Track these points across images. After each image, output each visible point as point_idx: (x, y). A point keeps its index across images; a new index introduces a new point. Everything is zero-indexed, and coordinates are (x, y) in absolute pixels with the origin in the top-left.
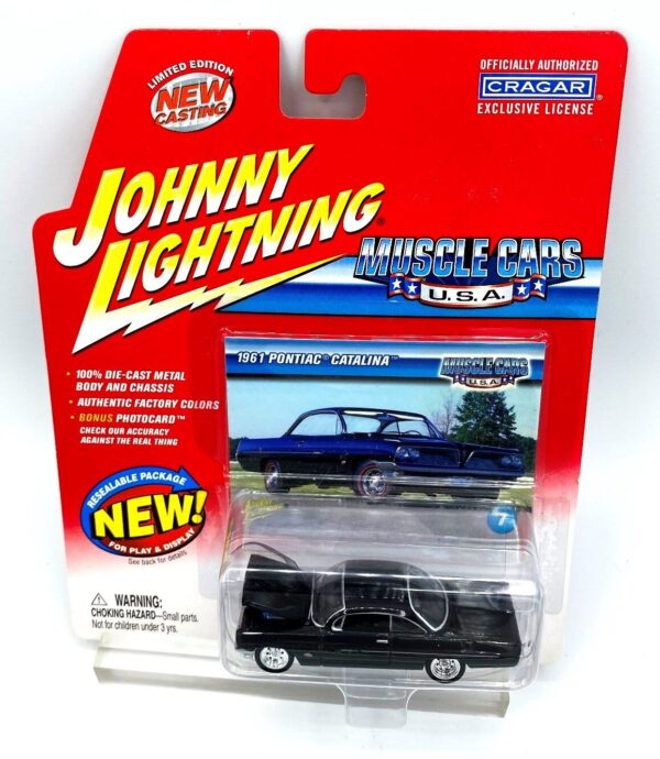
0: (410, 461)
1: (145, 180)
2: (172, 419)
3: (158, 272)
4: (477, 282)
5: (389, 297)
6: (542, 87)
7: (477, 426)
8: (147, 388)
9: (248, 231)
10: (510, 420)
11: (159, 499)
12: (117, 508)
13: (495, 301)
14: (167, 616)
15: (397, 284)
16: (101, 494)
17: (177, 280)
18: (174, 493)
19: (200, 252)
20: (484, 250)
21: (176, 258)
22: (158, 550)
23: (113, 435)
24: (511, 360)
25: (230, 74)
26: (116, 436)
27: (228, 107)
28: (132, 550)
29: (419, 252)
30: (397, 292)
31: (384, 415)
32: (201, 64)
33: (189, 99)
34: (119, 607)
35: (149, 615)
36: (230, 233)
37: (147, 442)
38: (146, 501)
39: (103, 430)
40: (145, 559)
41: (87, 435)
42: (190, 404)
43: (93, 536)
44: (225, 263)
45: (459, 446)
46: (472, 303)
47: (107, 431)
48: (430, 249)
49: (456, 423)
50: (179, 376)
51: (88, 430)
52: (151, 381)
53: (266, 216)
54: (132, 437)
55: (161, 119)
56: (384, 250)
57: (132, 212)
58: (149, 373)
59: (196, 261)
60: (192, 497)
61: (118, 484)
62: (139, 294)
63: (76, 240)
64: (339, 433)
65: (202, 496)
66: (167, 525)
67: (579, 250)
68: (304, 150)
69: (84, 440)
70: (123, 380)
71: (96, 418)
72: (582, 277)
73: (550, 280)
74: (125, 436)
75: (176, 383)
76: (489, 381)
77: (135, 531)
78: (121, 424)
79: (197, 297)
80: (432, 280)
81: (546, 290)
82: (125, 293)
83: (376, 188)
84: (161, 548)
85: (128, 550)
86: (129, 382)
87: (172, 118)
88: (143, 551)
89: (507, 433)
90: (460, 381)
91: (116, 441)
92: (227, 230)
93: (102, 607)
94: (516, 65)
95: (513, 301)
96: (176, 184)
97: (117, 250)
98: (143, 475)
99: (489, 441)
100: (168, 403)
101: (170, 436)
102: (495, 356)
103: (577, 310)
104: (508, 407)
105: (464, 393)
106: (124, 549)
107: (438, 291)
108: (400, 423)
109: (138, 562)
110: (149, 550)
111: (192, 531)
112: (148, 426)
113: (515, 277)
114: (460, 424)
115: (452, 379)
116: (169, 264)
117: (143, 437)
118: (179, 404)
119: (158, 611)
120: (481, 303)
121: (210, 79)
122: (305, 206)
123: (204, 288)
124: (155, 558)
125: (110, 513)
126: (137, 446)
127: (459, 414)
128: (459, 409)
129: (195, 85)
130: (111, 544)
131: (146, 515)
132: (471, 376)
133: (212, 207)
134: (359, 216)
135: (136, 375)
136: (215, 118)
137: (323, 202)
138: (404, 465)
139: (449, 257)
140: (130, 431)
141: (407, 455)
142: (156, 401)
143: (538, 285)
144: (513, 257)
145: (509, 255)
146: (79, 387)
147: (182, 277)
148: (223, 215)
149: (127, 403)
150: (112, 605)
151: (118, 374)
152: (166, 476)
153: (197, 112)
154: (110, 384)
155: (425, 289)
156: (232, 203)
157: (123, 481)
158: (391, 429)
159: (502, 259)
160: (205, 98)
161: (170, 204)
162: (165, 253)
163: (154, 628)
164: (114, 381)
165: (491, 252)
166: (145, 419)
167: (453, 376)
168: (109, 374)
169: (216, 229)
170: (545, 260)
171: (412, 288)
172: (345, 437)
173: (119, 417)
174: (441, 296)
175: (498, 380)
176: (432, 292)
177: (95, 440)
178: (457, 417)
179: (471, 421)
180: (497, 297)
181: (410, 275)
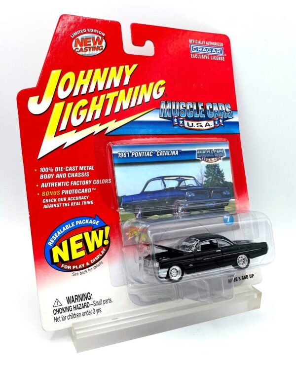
0: (192, 198)
1: (70, 75)
2: (89, 190)
3: (78, 117)
4: (202, 119)
5: (174, 126)
6: (208, 50)
7: (212, 179)
8: (76, 175)
9: (116, 98)
10: (222, 175)
11: (86, 235)
12: (65, 244)
14: (96, 303)
15: (175, 120)
16: (55, 236)
17: (87, 121)
18: (93, 230)
19: (96, 108)
20: (202, 107)
21: (86, 110)
22: (88, 264)
23: (61, 202)
24: (219, 150)
25: (104, 35)
26: (62, 202)
27: (104, 48)
28: (74, 267)
29: (181, 108)
30: (176, 124)
31: (179, 178)
32: (92, 30)
33: (88, 43)
34: (69, 305)
35: (86, 305)
36: (108, 99)
37: (78, 204)
38: (80, 237)
39: (55, 200)
40: (81, 271)
41: (46, 204)
42: (97, 182)
43: (52, 263)
44: (108, 112)
45: (208, 189)
47: (57, 200)
48: (185, 106)
49: (205, 179)
50: (91, 168)
51: (47, 201)
52: (78, 171)
53: (123, 92)
54: (70, 202)
55: (77, 50)
56: (169, 107)
57: (65, 89)
58: (77, 167)
59: (95, 111)
60: (102, 231)
61: (64, 229)
62: (70, 127)
63: (39, 102)
64: (163, 189)
65: (107, 229)
66: (91, 248)
67: (230, 108)
68: (135, 66)
69: (45, 207)
70: (64, 172)
71: (51, 193)
72: (233, 118)
73: (224, 119)
74: (67, 202)
75: (90, 171)
76: (213, 159)
77: (75, 255)
78: (64, 196)
79: (96, 129)
80: (187, 119)
81: (223, 123)
82: (63, 127)
83: (162, 82)
84: (90, 262)
85: (72, 267)
86: (67, 173)
87: (81, 50)
88: (80, 267)
89: (223, 181)
90: (204, 160)
91: (62, 205)
92: (107, 98)
93: (59, 307)
94: (200, 42)
95: (215, 127)
96: (84, 77)
97: (59, 106)
98: (77, 222)
99: (217, 185)
100: (87, 182)
101: (89, 199)
102: (213, 148)
104: (221, 170)
105: (206, 165)
106: (69, 267)
107: (190, 123)
108: (186, 181)
109: (78, 274)
110: (83, 265)
111: (104, 250)
112: (78, 195)
113: (213, 118)
114: (207, 179)
115: (200, 159)
116: (83, 113)
117: (76, 201)
118: (92, 182)
119: (91, 302)
120: (204, 128)
121: (96, 37)
122: (137, 88)
123: (99, 124)
124: (87, 269)
125: (61, 247)
126: (73, 206)
127: (205, 175)
128: (205, 173)
129: (90, 38)
130: (63, 266)
131: (80, 245)
132: (207, 157)
133: (100, 88)
134: (158, 93)
135: (70, 169)
136: (99, 52)
137: (144, 86)
138: (190, 200)
139: (192, 109)
140: (69, 199)
141: (190, 196)
142: (81, 181)
143: (221, 121)
144: (211, 110)
145: (210, 109)
146: (42, 177)
147: (89, 119)
148: (105, 91)
149: (66, 184)
150: (65, 304)
151: (61, 169)
152: (89, 221)
153: (91, 49)
154: (58, 174)
155: (186, 122)
156: (108, 86)
157: (67, 227)
158: (182, 184)
159: (208, 110)
160: (95, 43)
161: (82, 86)
162: (81, 108)
163: (89, 313)
164: (59, 172)
165: (204, 107)
166: (77, 191)
167: (201, 158)
168: (57, 169)
169: (103, 97)
170: (221, 111)
171: (181, 122)
172: (166, 190)
173: (63, 192)
174: (191, 125)
175: (216, 159)
176: (188, 123)
177: (51, 206)
178: (205, 176)
179: (210, 177)
180: (209, 125)
181: (180, 117)
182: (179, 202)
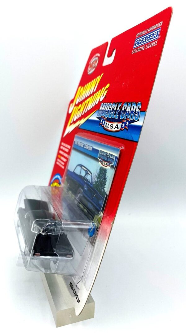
5: (100, 125)
6: (147, 39)
7: (99, 182)
10: (105, 183)
13: (116, 129)
15: (102, 120)
17: (78, 118)
24: (112, 155)
27: (96, 66)
29: (108, 109)
30: (101, 123)
31: (87, 171)
32: (97, 55)
33: (93, 65)
36: (86, 103)
37: (61, 166)
45: (94, 190)
46: (112, 130)
48: (110, 107)
49: (96, 180)
51: (58, 160)
52: (67, 148)
59: (81, 112)
63: (72, 106)
67: (140, 108)
68: (102, 75)
69: (57, 163)
72: (138, 121)
73: (130, 122)
74: (60, 163)
76: (106, 163)
80: (108, 119)
81: (129, 126)
89: (104, 189)
94: (143, 33)
95: (121, 130)
96: (85, 89)
101: (64, 166)
102: (109, 152)
103: (134, 137)
104: (106, 177)
108: (88, 175)
113: (123, 119)
115: (99, 159)
120: (114, 130)
121: (96, 59)
122: (97, 93)
123: (79, 121)
128: (98, 174)
129: (94, 61)
132: (103, 160)
137: (100, 91)
138: (84, 192)
139: (113, 110)
141: (86, 189)
142: (66, 154)
143: (127, 123)
145: (124, 110)
149: (63, 153)
153: (93, 68)
156: (89, 94)
158: (86, 177)
159: (122, 111)
161: (83, 95)
164: (64, 147)
165: (121, 108)
166: (63, 159)
170: (131, 111)
171: (104, 122)
176: (106, 124)
178: (97, 177)
179: (98, 180)
180: (117, 128)
181: (105, 117)
182: (80, 189)
